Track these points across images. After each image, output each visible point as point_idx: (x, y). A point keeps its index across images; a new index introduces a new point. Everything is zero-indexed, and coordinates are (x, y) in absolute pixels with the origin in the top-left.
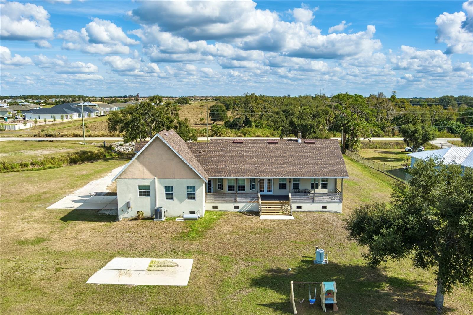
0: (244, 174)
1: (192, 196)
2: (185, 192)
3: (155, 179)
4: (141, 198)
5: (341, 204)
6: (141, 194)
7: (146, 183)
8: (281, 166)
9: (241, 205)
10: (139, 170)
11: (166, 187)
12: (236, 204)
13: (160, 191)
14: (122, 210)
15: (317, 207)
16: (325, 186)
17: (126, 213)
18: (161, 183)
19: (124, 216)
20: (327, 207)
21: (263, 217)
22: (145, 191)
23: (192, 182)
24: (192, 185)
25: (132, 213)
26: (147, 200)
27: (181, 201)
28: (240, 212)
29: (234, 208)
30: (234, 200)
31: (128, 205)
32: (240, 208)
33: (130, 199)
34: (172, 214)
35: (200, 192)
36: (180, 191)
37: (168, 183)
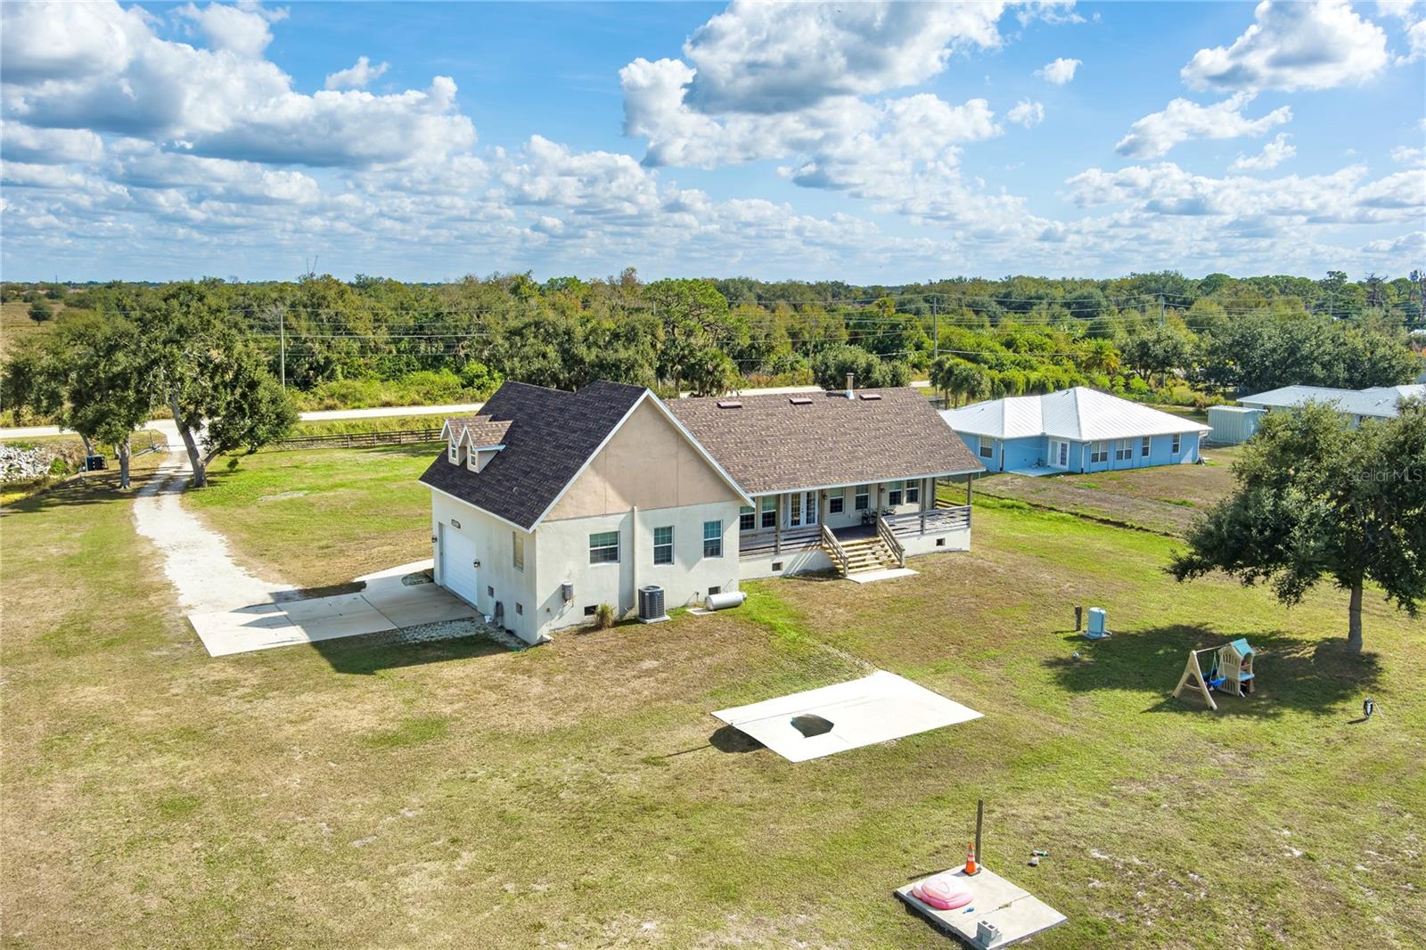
0: (794, 480)
1: (713, 549)
2: (700, 541)
3: (633, 511)
4: (597, 568)
5: (969, 530)
6: (597, 556)
7: (610, 525)
8: (853, 456)
9: (787, 560)
10: (595, 492)
11: (657, 531)
12: (777, 560)
13: (645, 544)
14: (548, 610)
15: (926, 543)
16: (913, 498)
17: (557, 617)
18: (644, 522)
19: (552, 628)
20: (946, 542)
22: (607, 549)
23: (714, 510)
24: (715, 519)
25: (573, 615)
26: (611, 570)
27: (689, 564)
28: (785, 577)
29: (774, 570)
30: (773, 549)
31: (565, 593)
32: (784, 568)
33: (569, 576)
34: (670, 601)
35: (731, 535)
36: (689, 538)
37: (663, 519)
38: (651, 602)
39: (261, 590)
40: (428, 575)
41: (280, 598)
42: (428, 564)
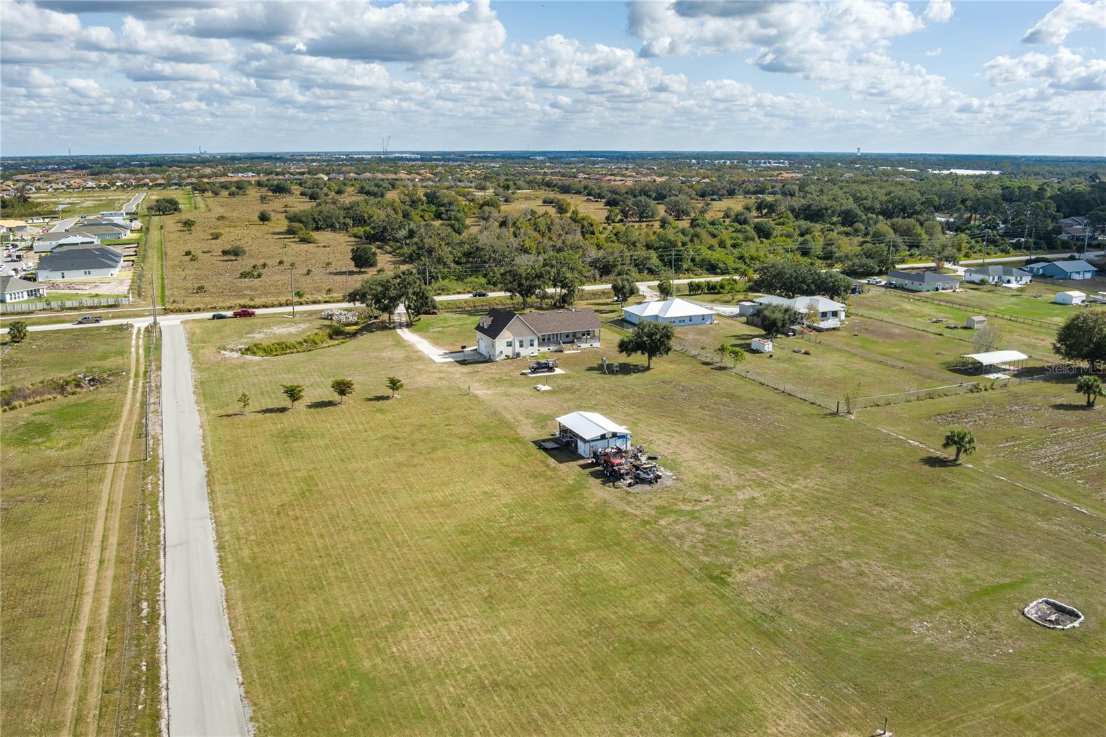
0: (552, 331)
1: (532, 345)
2: (529, 343)
3: (515, 337)
4: (508, 348)
6: (508, 346)
7: (510, 340)
8: (569, 325)
9: (551, 348)
10: (507, 333)
11: (520, 341)
13: (517, 344)
14: (498, 355)
15: (588, 345)
16: (588, 334)
17: (500, 357)
18: (517, 339)
19: (499, 359)
20: (592, 344)
21: (566, 352)
22: (509, 344)
23: (532, 337)
24: (532, 339)
25: (503, 356)
26: (510, 348)
27: (526, 348)
31: (501, 352)
33: (502, 349)
34: (522, 355)
35: (536, 343)
36: (527, 343)
37: (521, 339)
38: (518, 355)
39: (442, 352)
40: (476, 350)
41: (446, 354)
42: (476, 347)
